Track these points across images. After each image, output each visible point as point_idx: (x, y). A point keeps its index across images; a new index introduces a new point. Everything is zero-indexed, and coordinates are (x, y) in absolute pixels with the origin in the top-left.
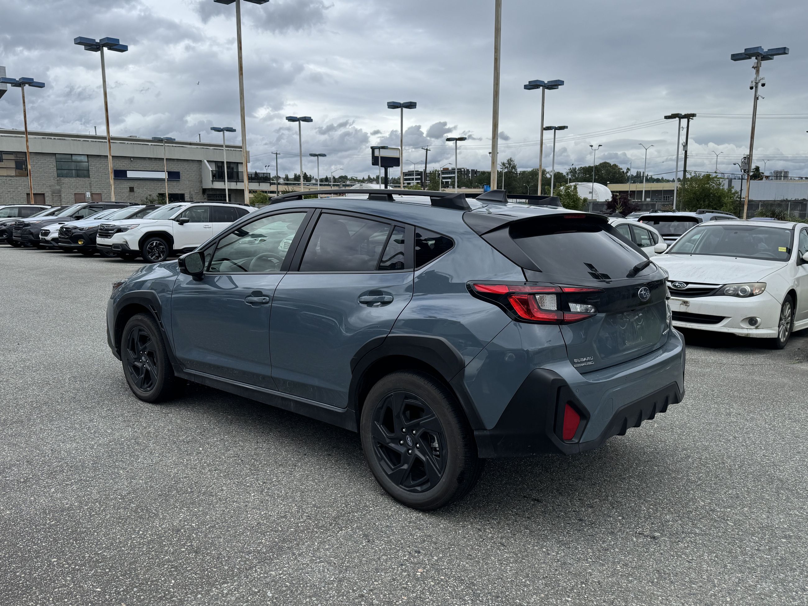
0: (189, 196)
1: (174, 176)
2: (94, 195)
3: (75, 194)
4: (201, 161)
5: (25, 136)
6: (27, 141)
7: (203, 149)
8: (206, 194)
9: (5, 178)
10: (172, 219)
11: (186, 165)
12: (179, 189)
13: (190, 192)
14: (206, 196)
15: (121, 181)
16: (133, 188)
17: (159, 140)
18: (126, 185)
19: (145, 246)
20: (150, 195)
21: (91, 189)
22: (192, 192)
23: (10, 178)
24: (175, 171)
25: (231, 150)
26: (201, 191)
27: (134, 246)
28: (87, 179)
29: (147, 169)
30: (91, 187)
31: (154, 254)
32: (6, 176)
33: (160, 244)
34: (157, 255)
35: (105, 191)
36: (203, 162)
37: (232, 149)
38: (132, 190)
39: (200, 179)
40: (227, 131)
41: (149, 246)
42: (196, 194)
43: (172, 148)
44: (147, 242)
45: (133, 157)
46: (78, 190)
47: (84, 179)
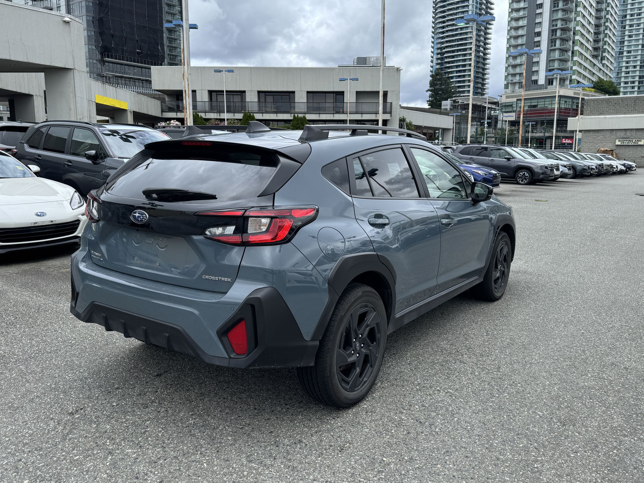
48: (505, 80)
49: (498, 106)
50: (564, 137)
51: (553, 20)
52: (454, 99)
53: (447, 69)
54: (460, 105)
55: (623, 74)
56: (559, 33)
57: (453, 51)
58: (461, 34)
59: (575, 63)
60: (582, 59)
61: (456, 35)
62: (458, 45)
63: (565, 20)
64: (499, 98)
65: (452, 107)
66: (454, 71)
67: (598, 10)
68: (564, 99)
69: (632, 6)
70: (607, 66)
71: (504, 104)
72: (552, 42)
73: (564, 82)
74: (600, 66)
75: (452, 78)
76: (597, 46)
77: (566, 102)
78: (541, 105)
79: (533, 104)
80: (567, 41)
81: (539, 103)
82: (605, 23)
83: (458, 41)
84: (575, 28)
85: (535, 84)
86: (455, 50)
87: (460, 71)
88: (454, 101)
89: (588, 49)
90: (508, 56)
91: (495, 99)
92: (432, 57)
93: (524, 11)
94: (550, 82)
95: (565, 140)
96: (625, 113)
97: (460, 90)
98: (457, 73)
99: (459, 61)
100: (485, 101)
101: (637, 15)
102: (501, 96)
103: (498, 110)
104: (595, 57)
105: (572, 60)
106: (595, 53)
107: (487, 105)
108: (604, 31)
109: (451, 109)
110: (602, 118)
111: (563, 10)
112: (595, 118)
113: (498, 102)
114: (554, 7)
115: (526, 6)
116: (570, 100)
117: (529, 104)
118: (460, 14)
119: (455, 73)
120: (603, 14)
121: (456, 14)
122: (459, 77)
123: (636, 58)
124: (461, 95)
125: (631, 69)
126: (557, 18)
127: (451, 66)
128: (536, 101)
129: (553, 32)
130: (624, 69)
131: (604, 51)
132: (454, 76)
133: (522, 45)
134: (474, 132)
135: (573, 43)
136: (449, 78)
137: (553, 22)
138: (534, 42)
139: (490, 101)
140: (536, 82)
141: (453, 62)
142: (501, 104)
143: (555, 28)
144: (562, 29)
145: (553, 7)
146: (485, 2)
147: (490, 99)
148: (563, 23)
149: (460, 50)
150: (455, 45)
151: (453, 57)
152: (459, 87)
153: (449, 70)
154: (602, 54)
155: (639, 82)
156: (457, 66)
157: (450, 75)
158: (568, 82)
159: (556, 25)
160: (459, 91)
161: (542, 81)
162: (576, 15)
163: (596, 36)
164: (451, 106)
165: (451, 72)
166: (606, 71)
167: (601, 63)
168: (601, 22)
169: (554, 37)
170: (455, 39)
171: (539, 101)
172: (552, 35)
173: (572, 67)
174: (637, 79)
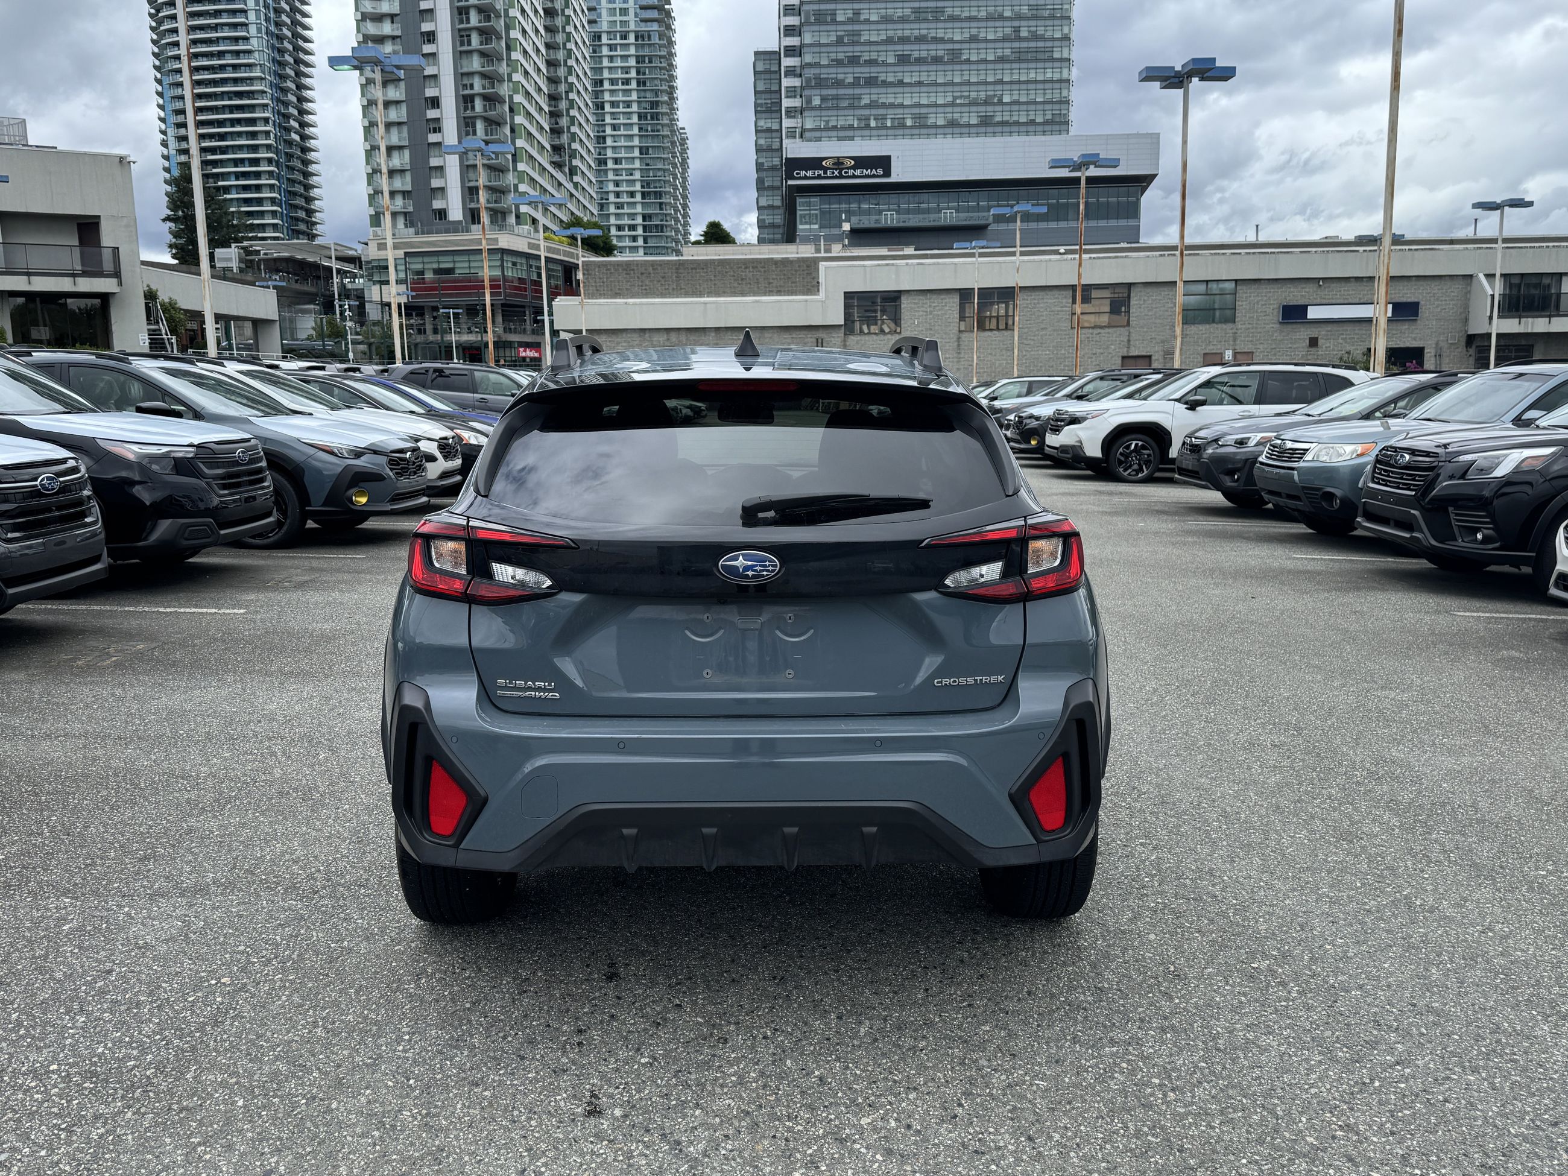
0: (1433, 352)
1: (1405, 311)
2: (1238, 356)
3: (1205, 354)
4: (1471, 276)
5: (1077, 256)
6: (1080, 265)
7: (1479, 251)
8: (1474, 347)
9: (1090, 331)
10: (1176, 400)
11: (1435, 287)
12: (1415, 339)
13: (1437, 344)
14: (1472, 351)
15: (1294, 326)
16: (1317, 339)
17: (1370, 241)
18: (1304, 334)
19: (1114, 448)
20: (1349, 353)
21: (1235, 345)
22: (1441, 344)
23: (1099, 331)
24: (1409, 300)
25: (1548, 247)
26: (1463, 340)
27: (1094, 450)
28: (1231, 325)
29: (1350, 301)
30: (1235, 340)
31: (1131, 466)
32: (1093, 328)
33: (1143, 447)
34: (1136, 467)
35: (1261, 347)
36: (1474, 280)
37: (1551, 244)
38: (1313, 342)
39: (1463, 316)
40: (1511, 206)
41: (1121, 450)
42: (1449, 348)
43: (1407, 253)
44: (1120, 442)
45: (1324, 279)
46: (1211, 347)
47: (1224, 326)
48: (370, 205)
49: (361, 268)
50: (523, 344)
51: (462, 74)
52: (245, 244)
53: (209, 167)
54: (264, 260)
55: (612, 209)
56: (479, 105)
57: (221, 123)
58: (236, 81)
59: (521, 176)
60: (533, 169)
61: (224, 82)
62: (232, 109)
63: (490, 78)
64: (360, 248)
65: (243, 266)
66: (229, 173)
67: (550, 63)
68: (510, 258)
69: (612, 62)
70: (583, 188)
71: (375, 264)
72: (467, 125)
73: (504, 219)
74: (570, 186)
75: (227, 189)
76: (557, 142)
77: (514, 264)
78: (462, 268)
79: (443, 266)
80: (499, 124)
81: (458, 265)
82: (567, 92)
83: (230, 99)
84: (511, 97)
85: (440, 219)
86: (225, 120)
87: (245, 175)
88: (247, 251)
89: (543, 147)
90: (369, 148)
91: (351, 249)
92: (164, 133)
93: (394, 44)
94: (474, 216)
95: (525, 351)
96: (663, 295)
97: (256, 222)
98: (237, 179)
99: (240, 148)
100: (327, 253)
101: (623, 84)
102: (366, 244)
103: (362, 276)
104: (558, 166)
105: (515, 169)
106: (556, 158)
107: (335, 265)
108: (568, 111)
109: (241, 270)
110: (620, 304)
111: (483, 54)
112: (607, 304)
113: (360, 258)
114: (462, 44)
115: (398, 33)
116: (524, 261)
117: (435, 266)
118: (226, 28)
119: (233, 178)
120: (562, 72)
121: (215, 28)
122: (246, 188)
123: (631, 175)
124: (260, 235)
125: (625, 199)
126: (471, 70)
127: (221, 161)
128: (450, 259)
129: (466, 101)
130: (612, 198)
131: (573, 154)
132: (231, 186)
133: (399, 124)
134: (314, 328)
135: (513, 131)
136: (218, 189)
137: (462, 77)
138: (428, 120)
139: (339, 254)
140: (442, 214)
141: (224, 150)
142: (368, 262)
143: (468, 92)
144: (486, 98)
145: (458, 44)
146: (287, 8)
147: (339, 248)
148: (487, 82)
149: (239, 121)
150: (224, 106)
151: (222, 137)
152: (250, 214)
153: (215, 170)
154: (570, 162)
155: (645, 228)
156: (237, 162)
157: (220, 183)
158: (512, 219)
159: (472, 86)
160: (252, 225)
161: (456, 214)
162: (510, 69)
163: (553, 120)
164: (241, 261)
165: (222, 174)
166: (582, 199)
167: (571, 180)
168: (559, 90)
169: (469, 113)
170: (223, 93)
171: (457, 258)
172: (466, 109)
173: (516, 186)
174: (639, 220)
